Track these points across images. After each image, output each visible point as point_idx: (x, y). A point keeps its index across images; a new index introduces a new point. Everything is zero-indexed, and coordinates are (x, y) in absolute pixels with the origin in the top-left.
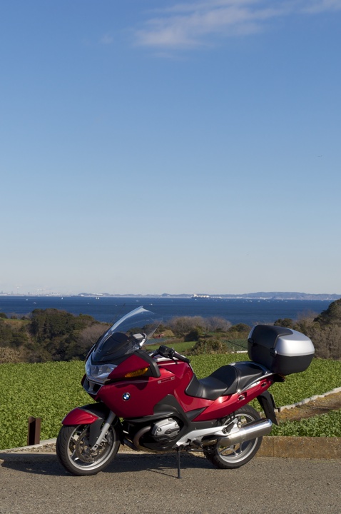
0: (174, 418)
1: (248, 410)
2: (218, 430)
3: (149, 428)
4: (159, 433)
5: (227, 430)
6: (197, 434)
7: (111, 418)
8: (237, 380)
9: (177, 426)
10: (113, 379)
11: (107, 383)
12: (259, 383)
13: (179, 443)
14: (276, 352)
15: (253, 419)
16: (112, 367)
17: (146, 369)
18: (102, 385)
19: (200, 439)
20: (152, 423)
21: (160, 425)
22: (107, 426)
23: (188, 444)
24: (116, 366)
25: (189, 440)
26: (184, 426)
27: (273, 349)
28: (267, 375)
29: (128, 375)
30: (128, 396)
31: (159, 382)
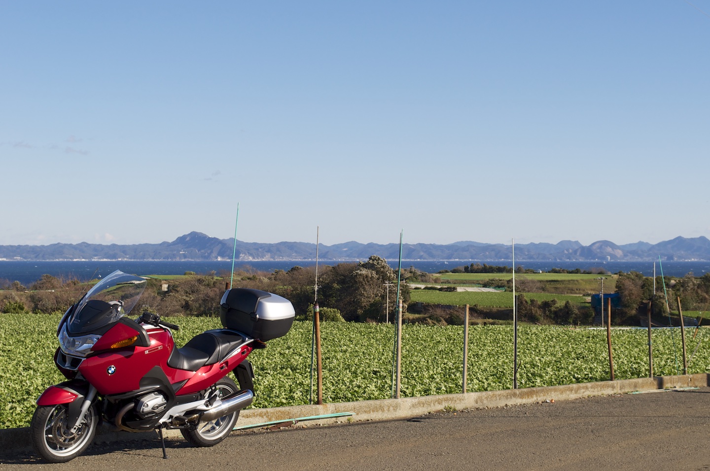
0: (159, 392)
2: (200, 405)
3: (133, 405)
4: (146, 409)
5: (209, 404)
6: (180, 409)
7: (91, 395)
9: (164, 401)
12: (240, 350)
13: (161, 421)
14: (258, 316)
15: (232, 393)
16: (95, 338)
17: (136, 338)
18: (83, 359)
19: (182, 414)
21: (145, 400)
22: (88, 403)
23: (170, 420)
24: (100, 337)
25: (171, 417)
26: (169, 401)
27: (254, 314)
28: (248, 341)
29: (114, 346)
30: (113, 369)
31: (147, 352)
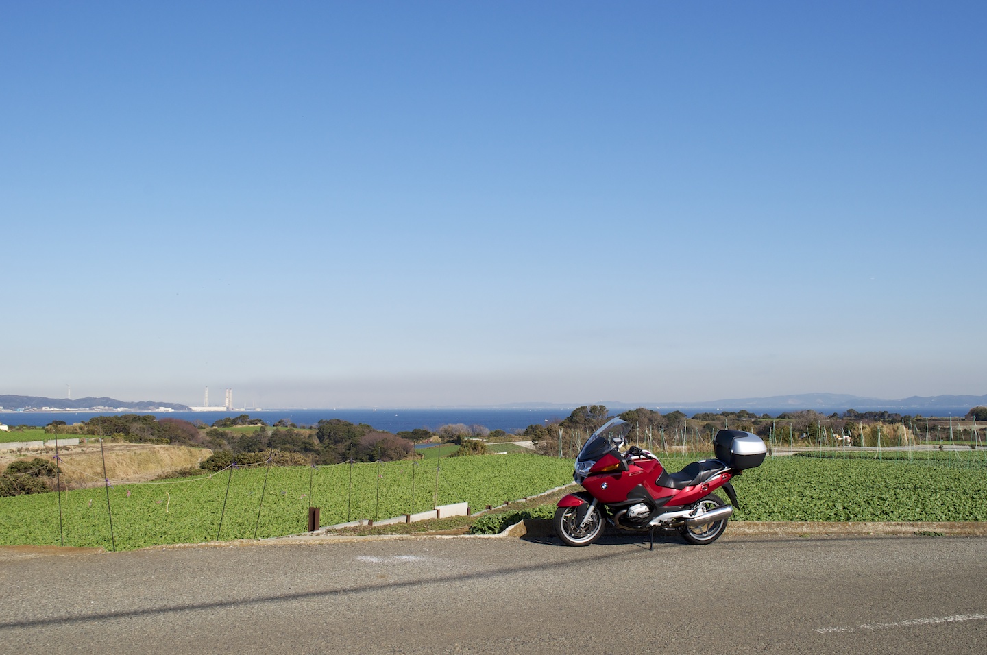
0: (645, 503)
1: (713, 498)
2: (686, 514)
3: (626, 511)
4: (632, 515)
5: (694, 513)
6: (668, 516)
7: (595, 501)
8: (700, 474)
9: (648, 510)
10: (594, 472)
11: (589, 476)
12: (720, 476)
13: (652, 523)
14: (732, 451)
15: (718, 505)
16: (593, 463)
17: (618, 465)
18: (587, 477)
19: (670, 520)
20: (628, 506)
21: (632, 508)
22: (592, 508)
23: (660, 524)
24: (595, 462)
25: (661, 521)
26: (654, 510)
27: (730, 449)
28: (727, 469)
29: (605, 470)
30: (605, 486)
31: (630, 475)
